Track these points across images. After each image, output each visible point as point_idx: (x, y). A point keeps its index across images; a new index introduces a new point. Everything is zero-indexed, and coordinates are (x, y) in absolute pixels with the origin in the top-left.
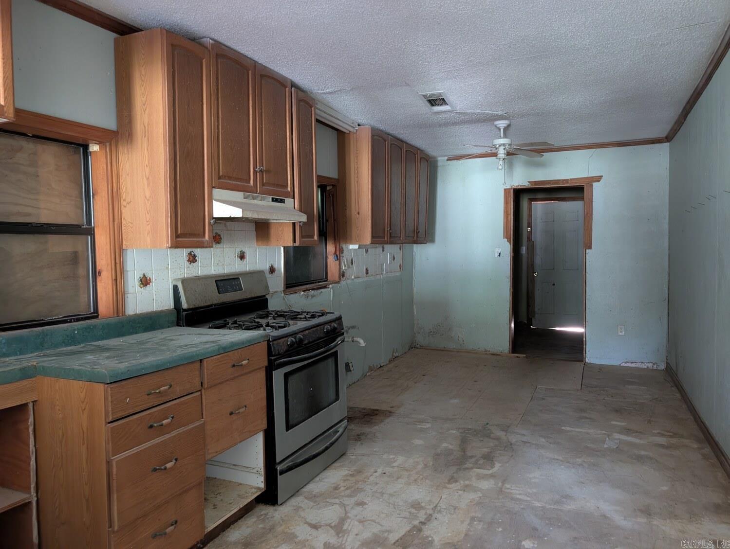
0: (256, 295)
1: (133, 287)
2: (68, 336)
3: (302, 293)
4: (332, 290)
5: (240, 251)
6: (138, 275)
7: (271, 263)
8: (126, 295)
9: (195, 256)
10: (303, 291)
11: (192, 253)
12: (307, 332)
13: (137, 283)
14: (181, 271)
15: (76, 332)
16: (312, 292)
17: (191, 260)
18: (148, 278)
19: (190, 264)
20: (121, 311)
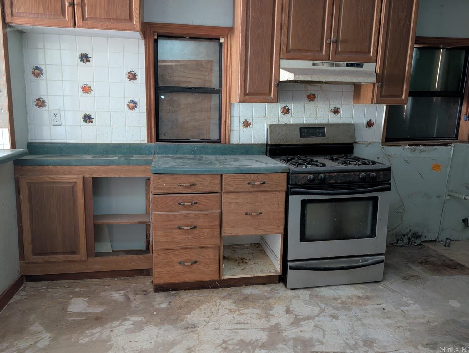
0: (338, 142)
1: (237, 127)
2: (191, 149)
3: (408, 147)
4: (453, 149)
5: (335, 108)
6: (242, 119)
7: (370, 118)
8: (232, 132)
9: (288, 109)
10: (409, 145)
11: (286, 107)
12: (336, 174)
13: (241, 125)
14: (275, 119)
15: (196, 148)
16: (422, 147)
17: (284, 112)
18: (249, 122)
19: (284, 115)
20: (227, 141)
